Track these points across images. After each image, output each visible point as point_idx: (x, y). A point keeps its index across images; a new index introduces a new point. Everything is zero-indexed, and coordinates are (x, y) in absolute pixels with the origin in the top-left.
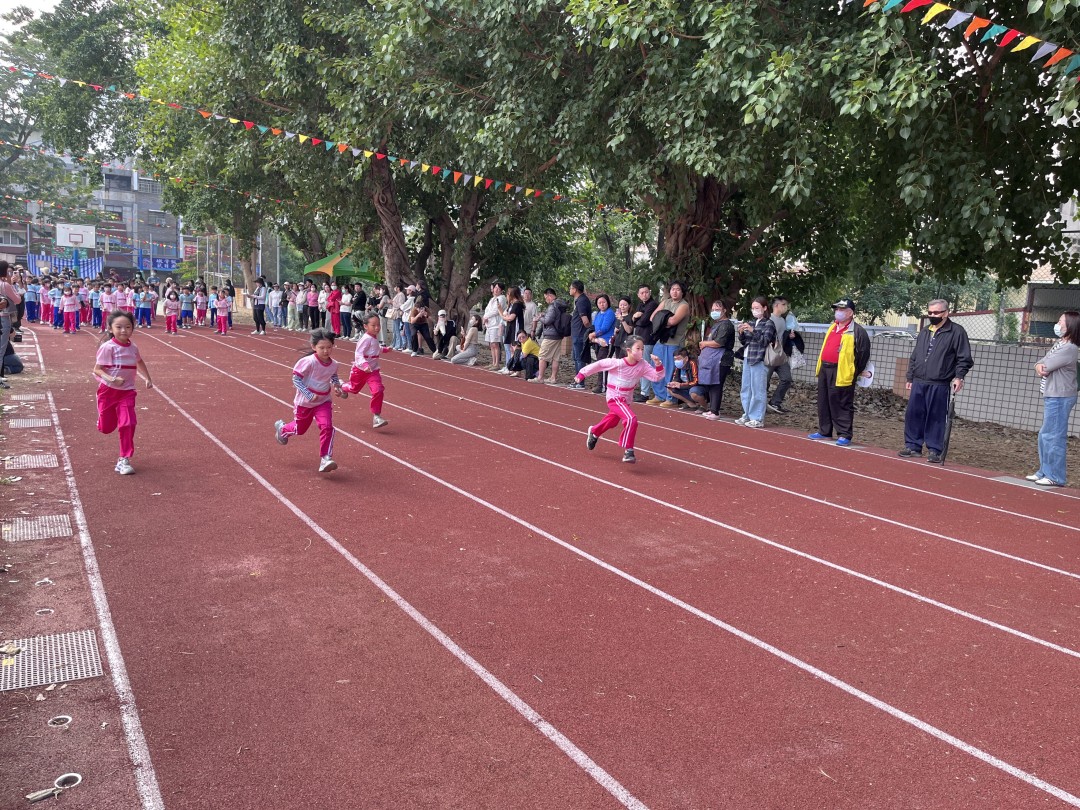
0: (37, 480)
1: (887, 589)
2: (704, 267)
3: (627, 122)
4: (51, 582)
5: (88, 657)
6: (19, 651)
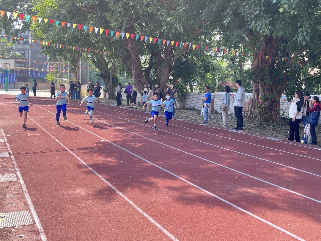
3: (232, 13)
4: (12, 196)
5: (28, 219)
6: (5, 216)
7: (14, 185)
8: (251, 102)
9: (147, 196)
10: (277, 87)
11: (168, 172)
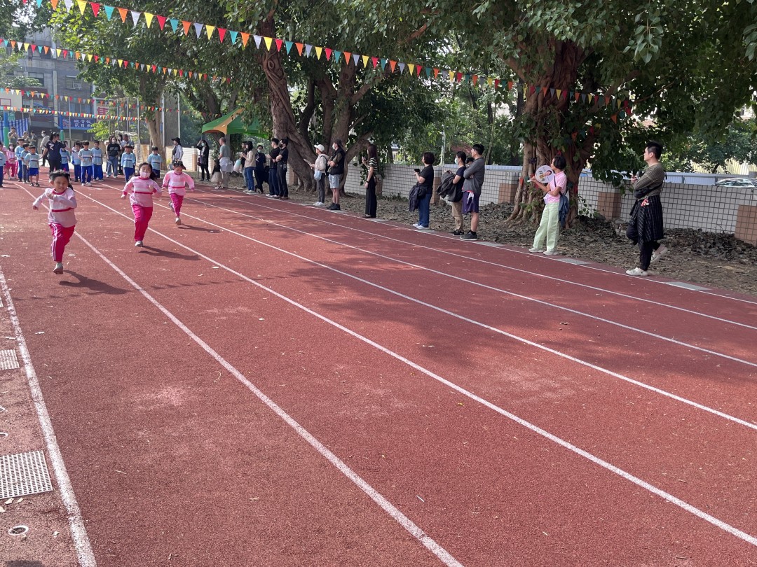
1: (731, 421)
2: (562, 123)
4: (4, 409)
5: (39, 476)
7: (9, 380)
8: (520, 185)
9: (326, 404)
10: (574, 154)
11: (368, 341)
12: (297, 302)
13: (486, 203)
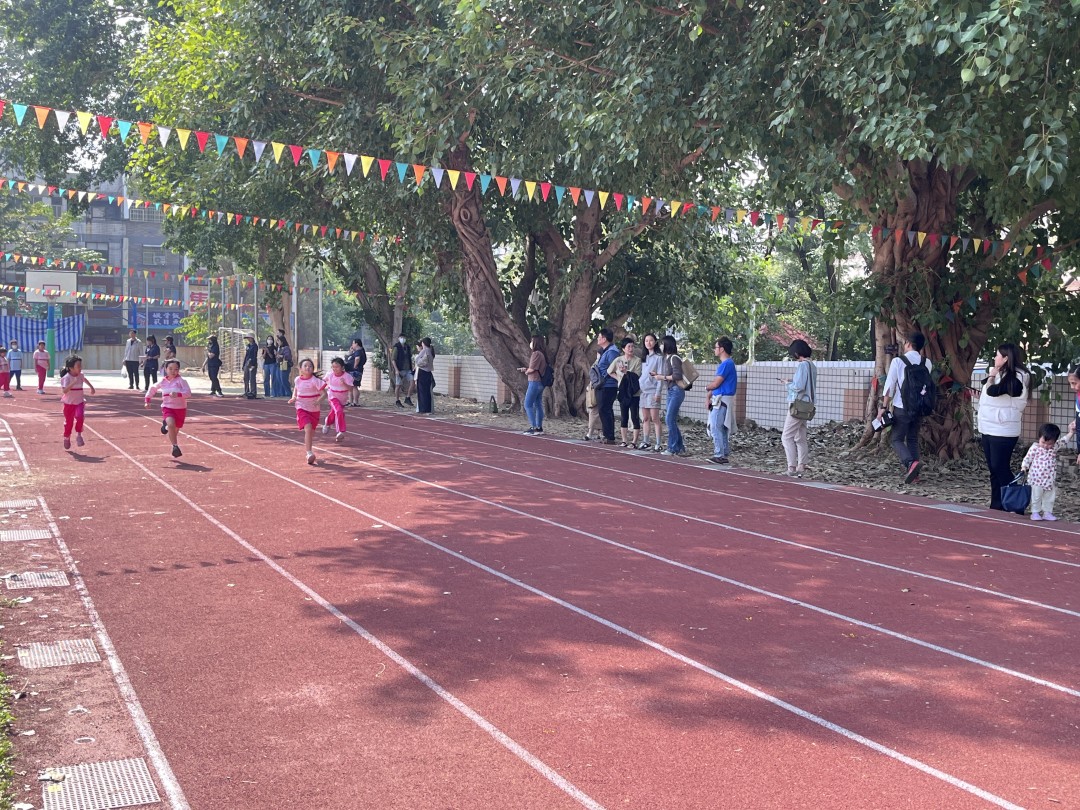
0: (47, 601)
2: (935, 288)
3: (798, 92)
4: (86, 710)
5: (141, 784)
6: (64, 778)
7: (88, 676)
8: (873, 390)
9: (537, 703)
10: (960, 337)
11: (606, 622)
12: (500, 571)
13: (821, 423)
